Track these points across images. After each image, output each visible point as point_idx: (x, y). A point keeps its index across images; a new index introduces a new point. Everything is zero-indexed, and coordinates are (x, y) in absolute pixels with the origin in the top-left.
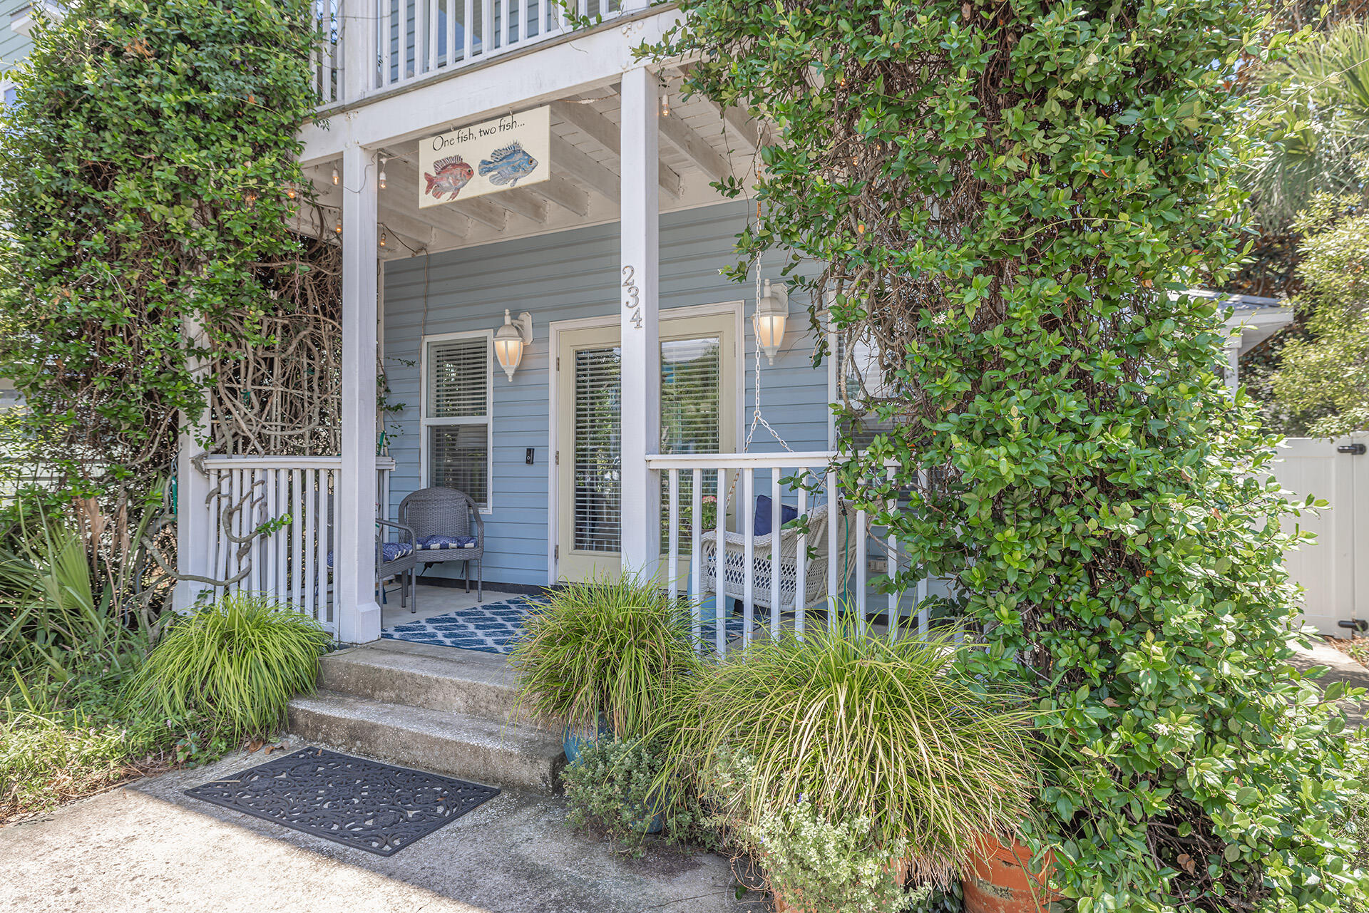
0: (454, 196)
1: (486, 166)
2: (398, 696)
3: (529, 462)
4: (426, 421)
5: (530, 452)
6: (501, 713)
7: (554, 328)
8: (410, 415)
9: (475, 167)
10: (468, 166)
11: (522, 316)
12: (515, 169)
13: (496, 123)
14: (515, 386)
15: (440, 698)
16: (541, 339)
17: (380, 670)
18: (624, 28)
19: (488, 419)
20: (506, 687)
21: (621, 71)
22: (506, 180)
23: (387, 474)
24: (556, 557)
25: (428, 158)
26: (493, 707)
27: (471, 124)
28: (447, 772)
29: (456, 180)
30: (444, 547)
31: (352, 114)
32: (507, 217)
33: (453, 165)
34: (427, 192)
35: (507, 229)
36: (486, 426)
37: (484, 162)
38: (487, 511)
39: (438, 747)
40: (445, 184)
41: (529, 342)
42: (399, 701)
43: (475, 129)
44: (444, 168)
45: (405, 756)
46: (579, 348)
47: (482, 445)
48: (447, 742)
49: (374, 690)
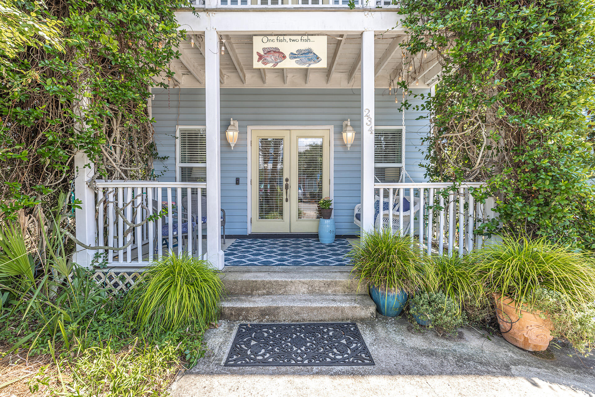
0: (275, 65)
1: (293, 56)
2: (268, 292)
3: (237, 184)
4: (179, 165)
5: (238, 179)
6: (327, 290)
7: (249, 128)
8: (168, 162)
9: (287, 54)
10: (283, 54)
12: (310, 60)
13: (299, 37)
14: (231, 151)
15: (293, 289)
17: (256, 281)
18: (366, 13)
20: (329, 280)
21: (364, 30)
22: (304, 63)
24: (251, 222)
25: (259, 45)
26: (322, 289)
27: (285, 35)
28: (321, 320)
29: (276, 59)
31: (211, 13)
33: (275, 52)
34: (258, 61)
37: (292, 53)
39: (316, 311)
40: (269, 59)
42: (269, 294)
43: (287, 38)
44: (269, 52)
45: (297, 318)
46: (261, 137)
47: (203, 176)
48: (321, 308)
49: (252, 291)
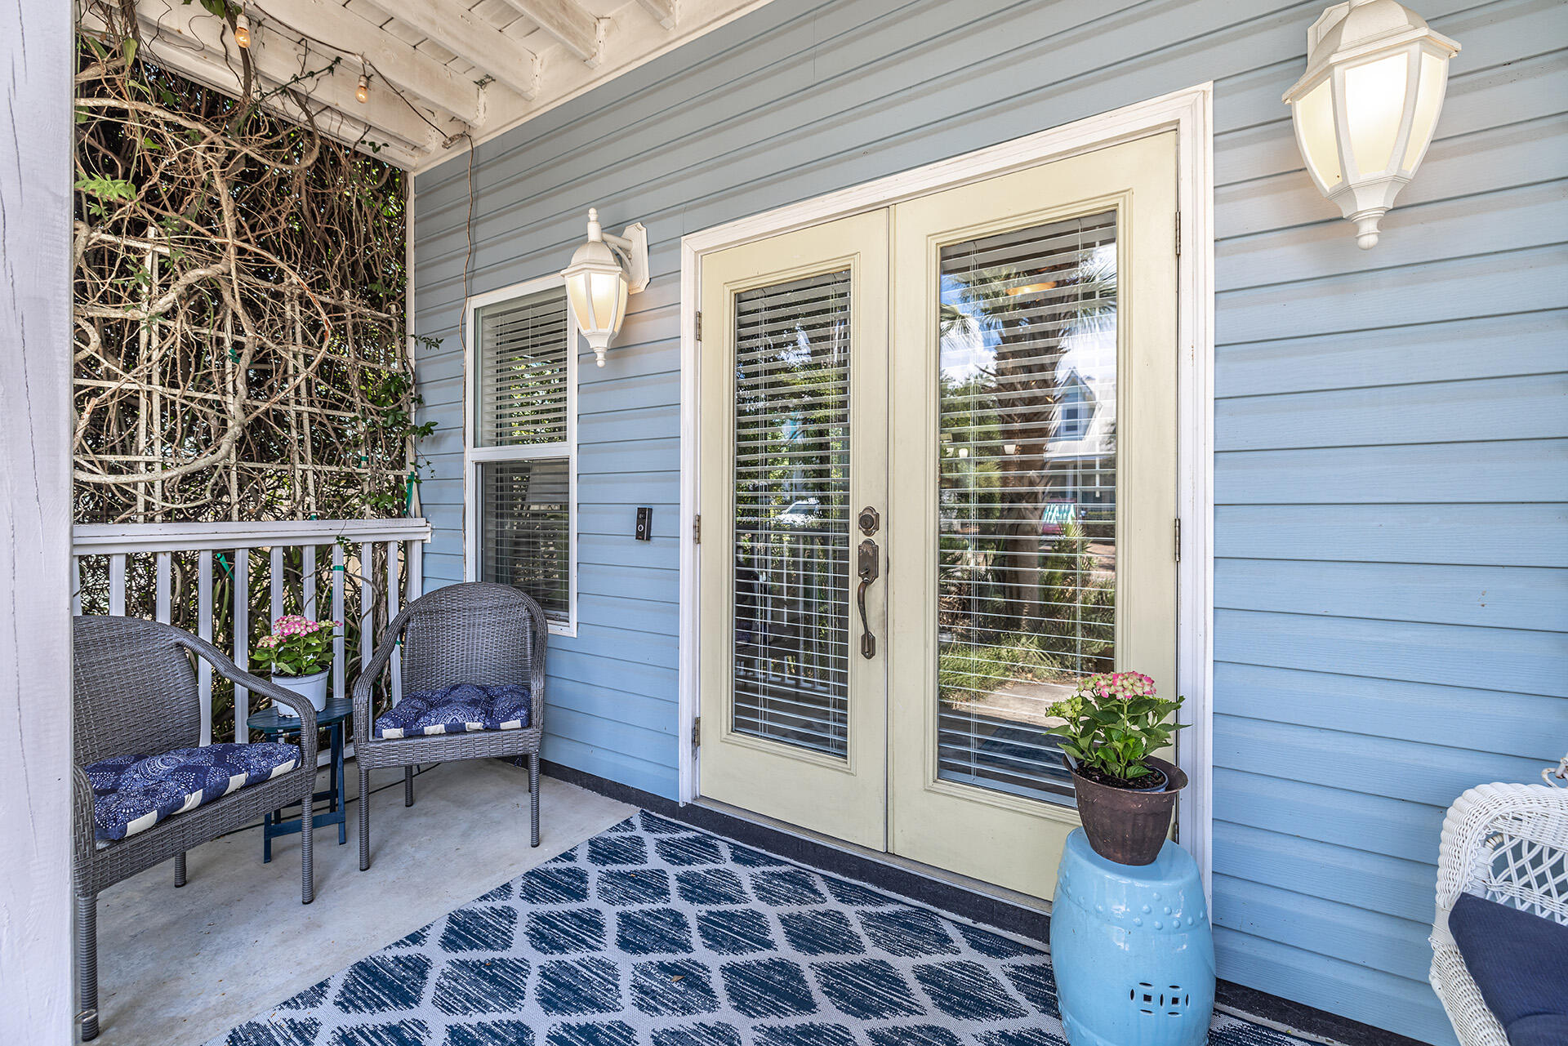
3: (643, 535)
4: (473, 455)
5: (644, 515)
7: (690, 246)
8: (449, 445)
11: (630, 231)
14: (615, 380)
16: (665, 277)
19: (568, 449)
23: (416, 550)
24: (696, 742)
30: (455, 730)
32: (601, 33)
35: (601, 57)
36: (565, 462)
38: (565, 630)
41: (641, 285)
46: (742, 286)
